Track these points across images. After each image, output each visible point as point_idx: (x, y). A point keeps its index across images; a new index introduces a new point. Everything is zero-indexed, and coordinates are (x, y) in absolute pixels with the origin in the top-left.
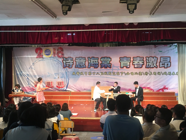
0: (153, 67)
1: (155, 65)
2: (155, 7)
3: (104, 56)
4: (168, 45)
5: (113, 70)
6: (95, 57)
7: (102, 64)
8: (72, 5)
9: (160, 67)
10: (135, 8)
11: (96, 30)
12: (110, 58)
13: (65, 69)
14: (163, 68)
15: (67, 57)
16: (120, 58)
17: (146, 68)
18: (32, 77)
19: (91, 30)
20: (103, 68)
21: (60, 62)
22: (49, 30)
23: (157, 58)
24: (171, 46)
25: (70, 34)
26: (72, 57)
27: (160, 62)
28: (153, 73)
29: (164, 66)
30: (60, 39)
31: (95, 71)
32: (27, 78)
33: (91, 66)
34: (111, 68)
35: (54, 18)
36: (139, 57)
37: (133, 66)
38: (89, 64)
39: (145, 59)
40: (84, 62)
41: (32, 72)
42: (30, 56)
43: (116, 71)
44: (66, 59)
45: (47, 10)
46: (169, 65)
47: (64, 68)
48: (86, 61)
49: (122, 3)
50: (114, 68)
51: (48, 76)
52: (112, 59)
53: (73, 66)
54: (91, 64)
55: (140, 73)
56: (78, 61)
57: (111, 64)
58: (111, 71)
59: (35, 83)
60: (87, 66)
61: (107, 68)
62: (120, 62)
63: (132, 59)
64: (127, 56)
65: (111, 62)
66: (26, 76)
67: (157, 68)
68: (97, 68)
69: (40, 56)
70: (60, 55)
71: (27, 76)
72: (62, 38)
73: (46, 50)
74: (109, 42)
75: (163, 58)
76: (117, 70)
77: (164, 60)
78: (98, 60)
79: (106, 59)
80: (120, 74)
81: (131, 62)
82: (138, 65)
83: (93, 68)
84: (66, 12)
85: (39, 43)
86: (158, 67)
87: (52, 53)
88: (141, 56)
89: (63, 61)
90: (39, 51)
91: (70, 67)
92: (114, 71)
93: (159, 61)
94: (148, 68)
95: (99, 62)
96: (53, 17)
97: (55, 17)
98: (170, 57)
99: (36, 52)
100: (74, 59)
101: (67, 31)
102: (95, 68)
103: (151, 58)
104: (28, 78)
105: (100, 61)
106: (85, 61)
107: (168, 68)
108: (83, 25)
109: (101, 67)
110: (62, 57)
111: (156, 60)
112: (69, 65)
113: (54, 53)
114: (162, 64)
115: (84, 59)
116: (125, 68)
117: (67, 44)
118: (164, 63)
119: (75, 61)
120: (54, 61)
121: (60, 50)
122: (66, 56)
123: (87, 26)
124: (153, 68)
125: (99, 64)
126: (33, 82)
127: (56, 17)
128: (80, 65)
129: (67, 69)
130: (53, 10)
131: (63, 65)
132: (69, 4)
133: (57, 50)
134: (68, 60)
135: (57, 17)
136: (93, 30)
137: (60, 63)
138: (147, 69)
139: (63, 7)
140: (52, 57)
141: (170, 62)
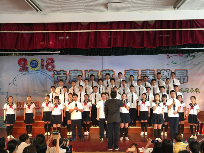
3: (105, 69)
4: (184, 55)
6: (94, 70)
15: (59, 70)
16: (125, 71)
22: (33, 31)
23: (171, 71)
26: (65, 70)
36: (149, 70)
46: (186, 80)
47: (54, 83)
48: (83, 75)
56: (72, 74)
62: (125, 76)
63: (140, 73)
64: (134, 69)
65: (114, 76)
69: (24, 69)
75: (179, 71)
81: (139, 76)
90: (23, 63)
95: (98, 76)
98: (187, 70)
99: (20, 64)
101: (58, 32)
103: (163, 71)
105: (101, 74)
107: (185, 83)
110: (52, 70)
113: (42, 65)
115: (80, 72)
117: (58, 51)
118: (179, 77)
119: (69, 75)
120: (42, 75)
127: (41, 10)
131: (53, 80)
133: (46, 62)
134: (60, 74)
137: (50, 77)
140: (39, 70)
141: (187, 76)
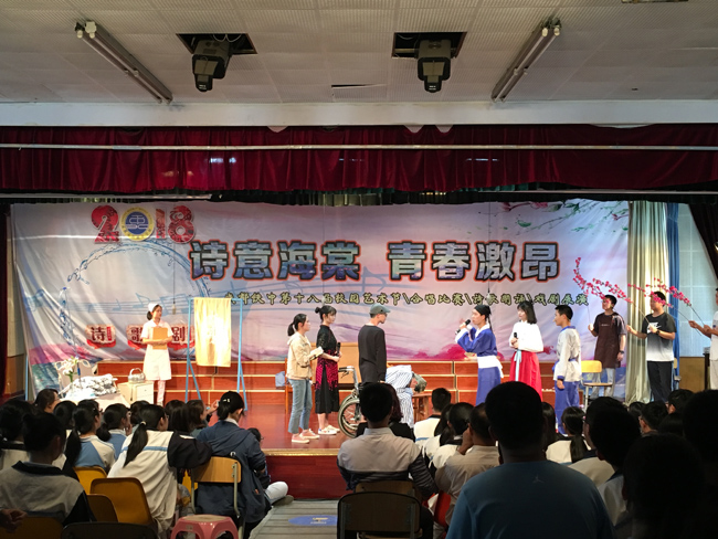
0: (501, 276)
1: (506, 270)
2: (510, 71)
3: (334, 239)
4: (549, 204)
5: (364, 285)
6: (305, 240)
7: (327, 264)
8: (230, 56)
9: (522, 278)
10: (446, 75)
11: (310, 147)
12: (354, 244)
13: (199, 280)
14: (534, 279)
15: (206, 240)
16: (389, 244)
17: (477, 279)
18: (77, 309)
19: (292, 147)
20: (332, 281)
21: (181, 257)
22: (145, 145)
23: (515, 247)
24: (559, 206)
25: (220, 160)
26: (222, 241)
27: (524, 260)
28: (499, 298)
29: (536, 272)
30: (181, 177)
31: (302, 288)
32: (58, 313)
33: (289, 272)
34: (357, 278)
35: (164, 101)
36: (455, 243)
37: (434, 273)
38: (281, 265)
39: (473, 251)
40: (265, 259)
41: (81, 291)
42: (72, 234)
43: (375, 291)
44: (203, 247)
45: (140, 74)
46: (553, 272)
47: (194, 277)
48: (272, 255)
49: (401, 55)
50: (368, 280)
51: (136, 307)
52: (362, 249)
53: (227, 270)
54: (289, 266)
55: (458, 297)
56: (243, 253)
57: (358, 265)
58: (358, 289)
59: (89, 331)
60: (275, 274)
61: (344, 279)
62: (388, 259)
63: (429, 251)
64: (414, 240)
65: (358, 260)
66: (57, 307)
67: (513, 280)
68: (310, 278)
69: (109, 235)
70: (181, 232)
71: (61, 307)
72: (190, 173)
73: (130, 216)
74: (354, 190)
75: (534, 247)
76: (378, 285)
77: (538, 252)
78: (314, 251)
79: (340, 250)
80: (391, 300)
81: (426, 259)
82: (451, 270)
83: (297, 278)
84: (206, 80)
85: (107, 189)
86: (518, 275)
87: (152, 225)
88: (459, 240)
89: (190, 253)
90: (105, 220)
91: (217, 275)
92: (368, 290)
93: (519, 255)
94: (484, 280)
95: (316, 260)
96: (159, 98)
97: (167, 98)
98: (556, 244)
99: (96, 223)
100: (231, 247)
101: (208, 148)
102: (302, 279)
103: (492, 246)
104: (63, 313)
105: (322, 254)
106: (270, 256)
107: (550, 281)
108: (265, 129)
109: (325, 277)
110: (187, 239)
111: (510, 254)
112: (211, 267)
113: (160, 226)
114: (531, 268)
115: (264, 246)
116: (405, 279)
117: (207, 193)
118: (536, 264)
119: (234, 255)
120: (159, 254)
121: (182, 217)
122: (201, 236)
123: (278, 131)
124: (499, 279)
125: (319, 267)
126: (84, 326)
127: (169, 99)
128: (251, 270)
129: (206, 281)
130: (162, 75)
131: (190, 268)
132: (217, 55)
133: (171, 217)
134: (209, 251)
135: (174, 100)
136: (301, 147)
137: (180, 260)
138: (480, 282)
139: (198, 61)
140: (151, 241)
141: (556, 260)
